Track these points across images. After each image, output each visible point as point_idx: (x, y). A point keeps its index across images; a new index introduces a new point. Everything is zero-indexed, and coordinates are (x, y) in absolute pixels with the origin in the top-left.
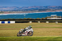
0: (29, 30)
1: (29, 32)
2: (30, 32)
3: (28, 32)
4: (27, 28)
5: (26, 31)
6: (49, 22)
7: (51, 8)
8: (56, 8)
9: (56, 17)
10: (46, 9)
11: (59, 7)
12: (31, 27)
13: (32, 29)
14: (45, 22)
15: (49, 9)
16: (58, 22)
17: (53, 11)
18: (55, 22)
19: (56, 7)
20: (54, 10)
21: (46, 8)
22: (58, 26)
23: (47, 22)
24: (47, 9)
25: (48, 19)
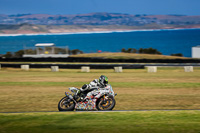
0: (102, 91)
1: (102, 97)
2: (106, 98)
3: (98, 96)
4: (93, 83)
5: (89, 94)
6: (31, 66)
7: (32, 22)
8: (50, 22)
9: (53, 51)
10: (19, 23)
11: (60, 18)
12: (105, 82)
13: (108, 87)
14: (19, 66)
15: (26, 24)
16: (61, 67)
17: (41, 30)
18: (49, 66)
19: (51, 18)
20: (44, 27)
21: (17, 20)
22: (59, 80)
23: (26, 67)
24: (21, 25)
25: (25, 56)
